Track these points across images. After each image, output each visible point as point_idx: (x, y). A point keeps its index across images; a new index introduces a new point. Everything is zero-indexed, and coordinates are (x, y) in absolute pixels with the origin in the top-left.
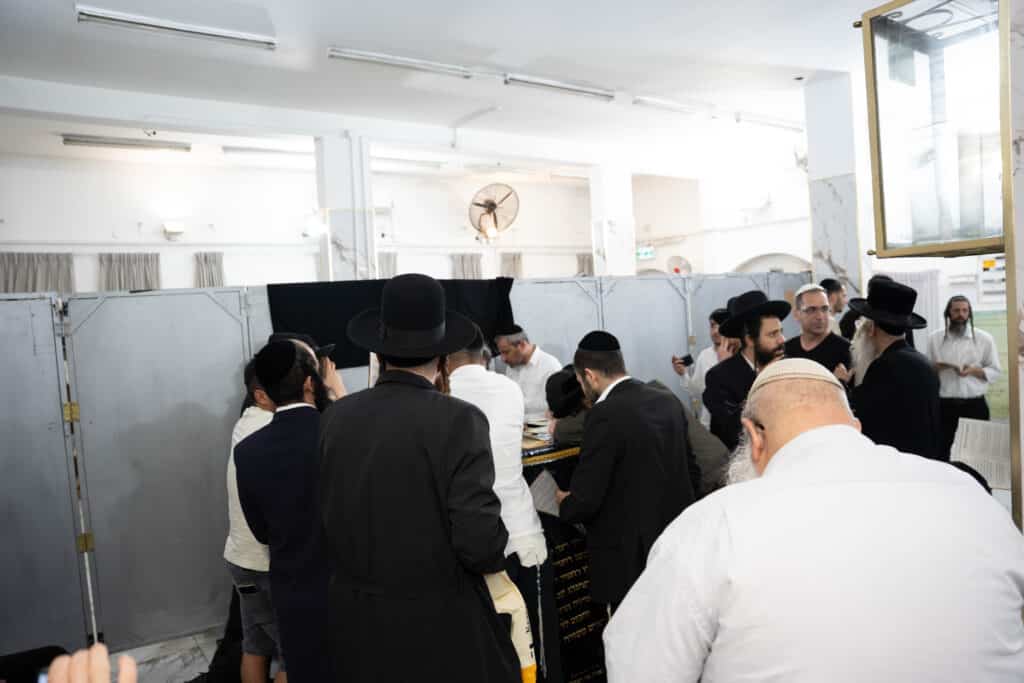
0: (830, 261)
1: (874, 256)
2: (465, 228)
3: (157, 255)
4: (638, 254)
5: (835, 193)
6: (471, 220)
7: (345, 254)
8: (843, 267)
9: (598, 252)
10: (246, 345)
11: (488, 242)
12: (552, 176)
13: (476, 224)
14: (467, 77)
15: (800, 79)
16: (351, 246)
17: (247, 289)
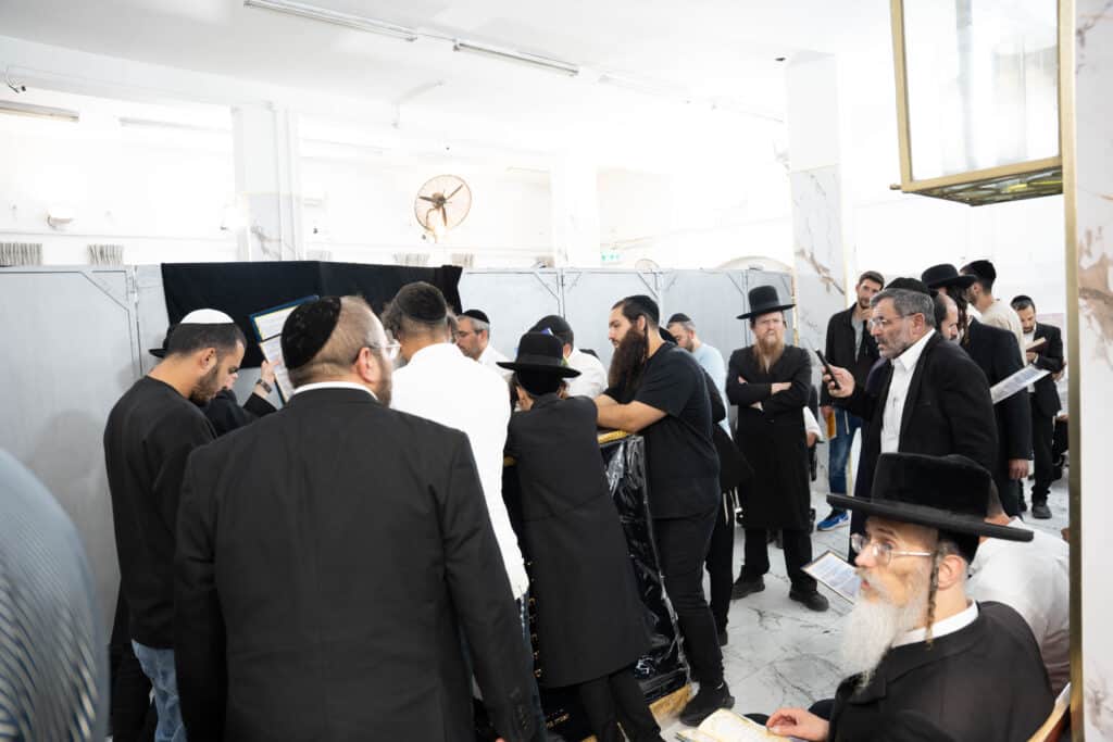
0: (812, 260)
1: (899, 191)
2: (410, 224)
3: (39, 247)
4: (604, 258)
5: (818, 185)
6: (417, 216)
7: (267, 245)
8: (826, 265)
9: (560, 252)
10: (135, 339)
11: (436, 241)
12: (509, 168)
13: (423, 221)
14: (411, 40)
15: (782, 59)
16: (274, 237)
17: (136, 268)
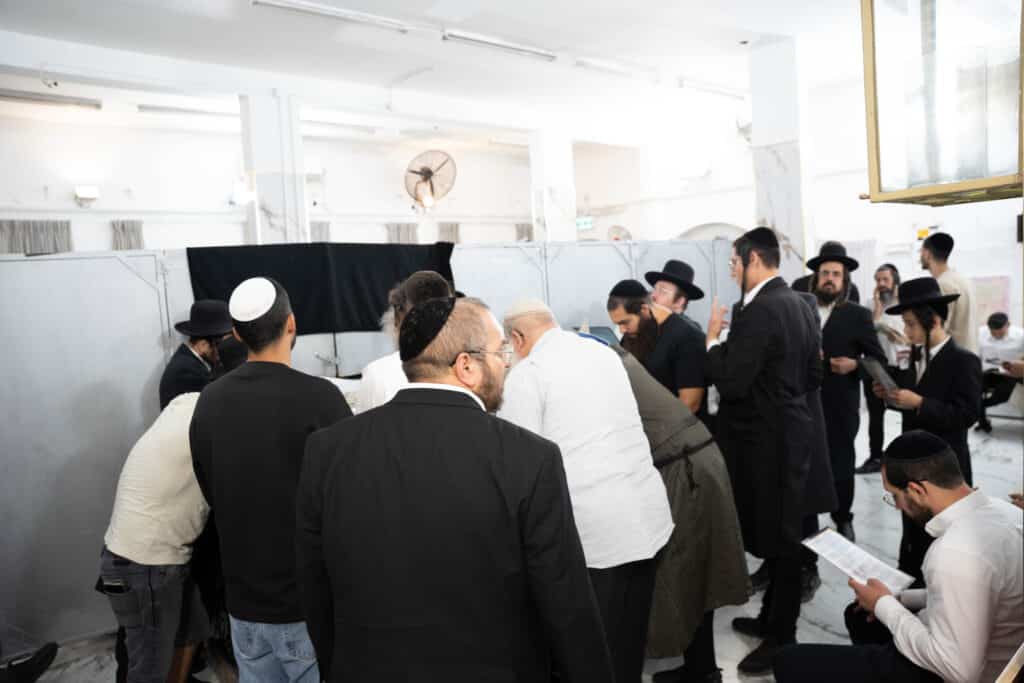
1: (868, 201)
2: (400, 196)
3: (68, 224)
4: (578, 225)
5: (779, 161)
6: (407, 188)
7: (273, 220)
8: (787, 235)
9: (538, 220)
10: (165, 319)
11: (425, 212)
12: (490, 143)
13: (412, 192)
14: (404, 32)
15: (745, 43)
16: (280, 212)
17: (164, 252)
